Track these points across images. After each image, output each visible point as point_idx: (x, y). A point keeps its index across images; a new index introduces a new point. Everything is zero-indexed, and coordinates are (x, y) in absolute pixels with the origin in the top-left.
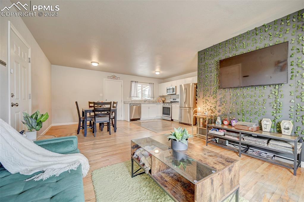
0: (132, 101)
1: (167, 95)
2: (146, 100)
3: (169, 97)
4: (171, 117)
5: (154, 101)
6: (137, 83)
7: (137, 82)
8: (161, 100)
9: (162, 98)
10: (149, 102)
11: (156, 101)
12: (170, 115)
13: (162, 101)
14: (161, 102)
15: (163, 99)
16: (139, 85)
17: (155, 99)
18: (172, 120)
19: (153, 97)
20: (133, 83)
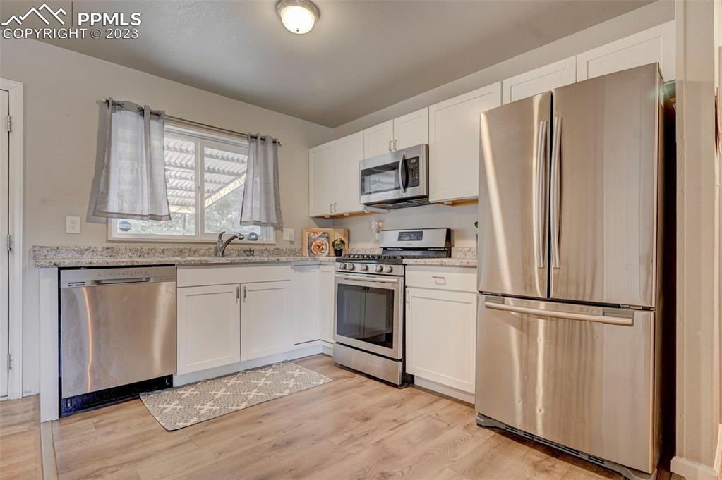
0: (113, 246)
1: (361, 208)
2: (225, 239)
3: (374, 224)
4: (403, 360)
5: (284, 246)
6: (154, 124)
7: (157, 115)
8: (324, 240)
9: (330, 230)
10: (252, 252)
11: (297, 246)
12: (391, 346)
13: (328, 249)
14: (326, 255)
15: (337, 235)
16: (170, 141)
17: (288, 234)
18: (408, 380)
19: (274, 219)
20: (117, 117)
